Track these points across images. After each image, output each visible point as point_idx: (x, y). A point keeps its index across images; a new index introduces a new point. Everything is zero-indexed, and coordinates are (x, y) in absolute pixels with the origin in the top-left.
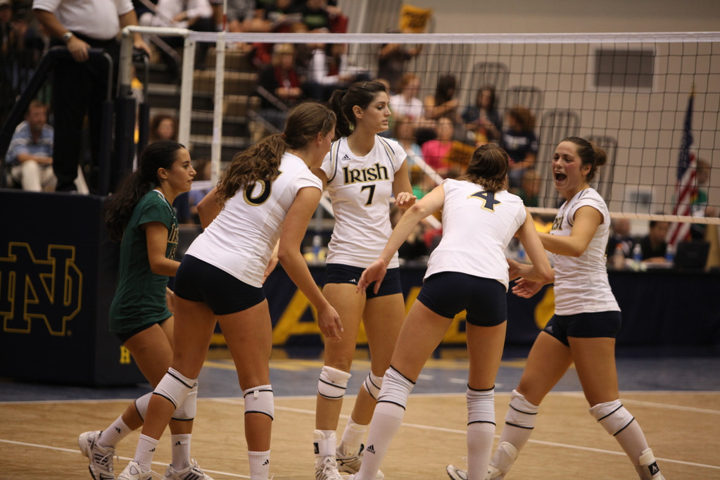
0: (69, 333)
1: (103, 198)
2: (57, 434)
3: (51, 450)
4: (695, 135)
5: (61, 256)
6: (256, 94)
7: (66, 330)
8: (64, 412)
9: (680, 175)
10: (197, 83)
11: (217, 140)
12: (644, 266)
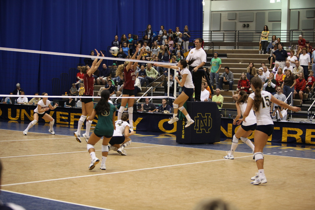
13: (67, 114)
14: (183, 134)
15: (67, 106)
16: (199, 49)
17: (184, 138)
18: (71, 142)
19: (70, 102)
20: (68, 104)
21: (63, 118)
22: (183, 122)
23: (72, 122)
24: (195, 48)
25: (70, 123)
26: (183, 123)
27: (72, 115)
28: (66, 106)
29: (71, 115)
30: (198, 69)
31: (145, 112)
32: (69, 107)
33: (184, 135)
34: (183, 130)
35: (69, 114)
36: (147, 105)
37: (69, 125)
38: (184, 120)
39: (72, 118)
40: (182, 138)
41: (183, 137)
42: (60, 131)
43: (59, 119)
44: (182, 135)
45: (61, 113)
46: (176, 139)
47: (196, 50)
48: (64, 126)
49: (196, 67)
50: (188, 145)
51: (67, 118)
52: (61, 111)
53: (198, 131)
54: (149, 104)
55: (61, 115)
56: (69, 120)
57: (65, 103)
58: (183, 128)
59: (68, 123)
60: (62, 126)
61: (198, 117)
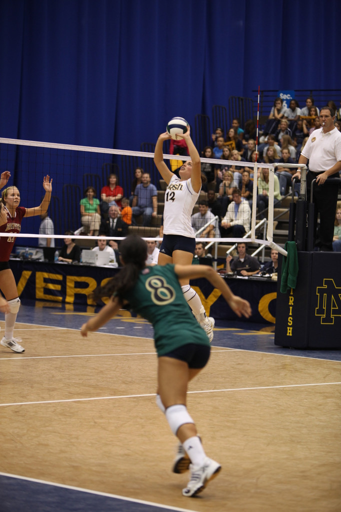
13: (60, 277)
14: (290, 326)
15: (62, 261)
16: (331, 132)
17: (291, 335)
18: (31, 337)
19: (69, 251)
20: (63, 254)
21: (51, 286)
22: (290, 297)
23: (70, 296)
24: (321, 130)
25: (64, 298)
26: (290, 301)
27: (71, 281)
28: (59, 260)
29: (68, 280)
30: (328, 177)
31: (231, 275)
32: (66, 261)
33: (291, 328)
34: (290, 316)
35: (65, 278)
36: (242, 260)
37: (64, 302)
38: (292, 293)
39: (70, 287)
40: (288, 334)
41: (290, 332)
42: (28, 316)
43: (42, 290)
44: (288, 328)
45: (46, 275)
46: (274, 338)
47: (324, 134)
48: (52, 305)
49: (322, 172)
50: (299, 352)
51: (58, 287)
52: (46, 272)
53: (324, 320)
54: (245, 258)
55: (46, 281)
56: (63, 293)
57: (57, 253)
58: (292, 309)
59: (61, 298)
60: (48, 304)
61: (325, 287)
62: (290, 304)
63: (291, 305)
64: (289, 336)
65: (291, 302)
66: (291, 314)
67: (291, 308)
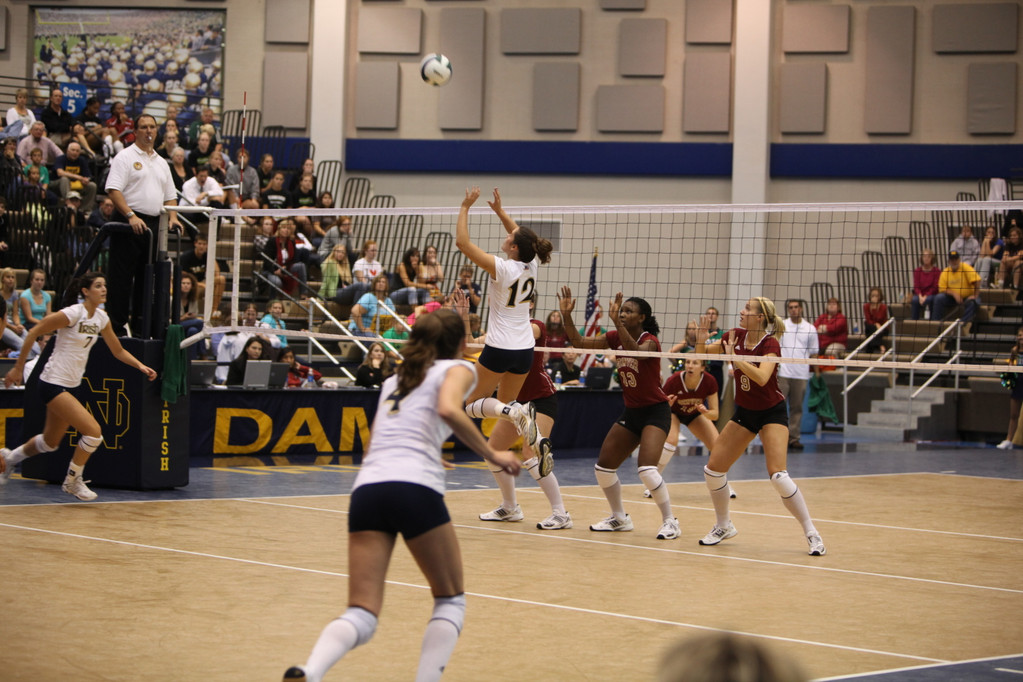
0: (121, 447)
1: (146, 341)
2: (114, 529)
3: (111, 543)
4: (598, 285)
5: (113, 387)
6: (261, 258)
7: (118, 445)
8: (118, 510)
9: (587, 319)
10: (220, 249)
11: (236, 294)
12: (563, 387)
14: (165, 456)
17: (167, 469)
22: (164, 412)
33: (167, 459)
34: (165, 440)
38: (166, 405)
40: (162, 469)
41: (165, 465)
44: (163, 459)
58: (167, 430)
62: (164, 422)
63: (166, 424)
64: (165, 471)
65: (165, 419)
66: (165, 437)
67: (165, 428)
